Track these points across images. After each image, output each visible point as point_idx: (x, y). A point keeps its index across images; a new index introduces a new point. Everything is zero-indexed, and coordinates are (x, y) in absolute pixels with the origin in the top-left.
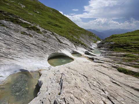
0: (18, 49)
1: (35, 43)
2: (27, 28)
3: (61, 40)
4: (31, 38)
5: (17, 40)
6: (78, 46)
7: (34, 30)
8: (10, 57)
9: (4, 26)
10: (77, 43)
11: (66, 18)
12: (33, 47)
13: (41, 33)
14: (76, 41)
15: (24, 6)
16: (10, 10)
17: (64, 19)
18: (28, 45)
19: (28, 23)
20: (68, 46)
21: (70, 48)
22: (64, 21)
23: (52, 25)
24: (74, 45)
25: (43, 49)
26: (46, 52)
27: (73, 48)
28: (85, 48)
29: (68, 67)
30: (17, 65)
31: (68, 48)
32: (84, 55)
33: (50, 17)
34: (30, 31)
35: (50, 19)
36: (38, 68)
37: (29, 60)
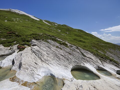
0: (52, 58)
1: (63, 55)
2: (60, 44)
3: (84, 53)
4: (61, 51)
5: (53, 52)
6: (104, 61)
7: (64, 45)
8: (47, 62)
9: (48, 43)
10: (104, 58)
11: (89, 35)
12: (61, 57)
13: (68, 47)
14: (102, 56)
15: (60, 31)
16: (53, 34)
17: (88, 36)
18: (58, 55)
19: (61, 40)
21: (95, 63)
22: (87, 37)
23: (77, 41)
24: (100, 60)
25: (68, 60)
26: (70, 63)
27: (99, 63)
28: (116, 66)
30: (49, 70)
31: (92, 62)
32: (115, 75)
33: (76, 35)
34: (61, 45)
35: (76, 37)
36: (62, 76)
37: (57, 68)
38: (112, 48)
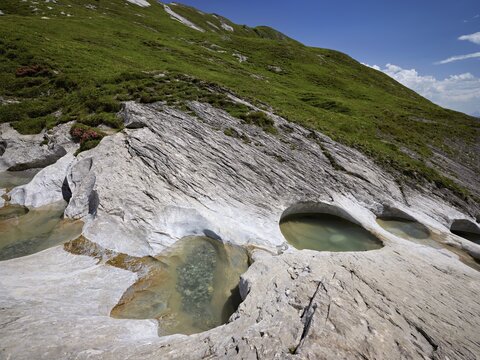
0: (211, 175)
1: (254, 163)
2: (242, 117)
3: (338, 157)
4: (246, 148)
5: (213, 151)
6: (414, 187)
7: (257, 123)
8: (192, 191)
9: (194, 114)
10: (413, 177)
11: (373, 77)
12: (245, 172)
13: (274, 133)
14: (407, 169)
15: (245, 58)
16: (212, 74)
17: (366, 81)
18: (234, 165)
19: (247, 103)
20: (366, 185)
21: (375, 192)
22: (363, 89)
23: (316, 106)
24: (398, 182)
25: (271, 183)
26: (278, 194)
27: (390, 193)
28: (456, 204)
29: (348, 265)
30: (200, 217)
31: (363, 191)
32: (444, 235)
34: (246, 125)
35: (313, 87)
36: (247, 237)
37: (229, 210)
38: (462, 135)
